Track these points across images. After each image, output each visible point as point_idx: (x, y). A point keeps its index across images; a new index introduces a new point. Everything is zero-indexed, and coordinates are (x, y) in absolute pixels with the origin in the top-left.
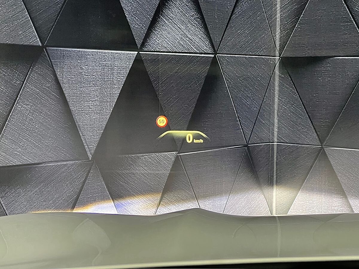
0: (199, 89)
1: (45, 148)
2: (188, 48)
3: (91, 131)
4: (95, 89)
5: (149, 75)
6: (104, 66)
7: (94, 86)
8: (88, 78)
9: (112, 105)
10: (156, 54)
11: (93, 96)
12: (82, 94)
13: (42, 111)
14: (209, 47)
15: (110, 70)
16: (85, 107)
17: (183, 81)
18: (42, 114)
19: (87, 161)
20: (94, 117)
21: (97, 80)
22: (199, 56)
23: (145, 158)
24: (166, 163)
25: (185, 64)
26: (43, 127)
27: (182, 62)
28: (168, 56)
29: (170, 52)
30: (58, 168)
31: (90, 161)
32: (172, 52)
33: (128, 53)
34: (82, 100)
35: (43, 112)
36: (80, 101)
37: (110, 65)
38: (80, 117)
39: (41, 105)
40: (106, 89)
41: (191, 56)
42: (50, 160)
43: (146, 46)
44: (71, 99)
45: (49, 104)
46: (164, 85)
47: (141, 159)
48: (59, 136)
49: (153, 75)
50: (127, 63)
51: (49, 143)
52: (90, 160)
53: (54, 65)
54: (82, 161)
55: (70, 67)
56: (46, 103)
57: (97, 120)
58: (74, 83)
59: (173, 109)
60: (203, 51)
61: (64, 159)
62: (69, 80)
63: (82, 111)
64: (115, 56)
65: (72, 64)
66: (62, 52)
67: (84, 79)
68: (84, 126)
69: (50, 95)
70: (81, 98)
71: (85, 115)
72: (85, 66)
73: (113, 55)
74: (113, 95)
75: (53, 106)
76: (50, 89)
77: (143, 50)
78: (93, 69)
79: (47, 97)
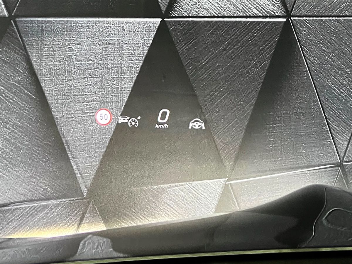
0: (261, 75)
1: (13, 179)
2: (243, 9)
3: (85, 150)
4: (93, 81)
5: (180, 56)
6: (106, 44)
7: (90, 77)
8: (81, 64)
9: (121, 107)
10: (192, 21)
11: (88, 94)
12: (72, 91)
13: (9, 121)
14: (278, 6)
15: (117, 51)
16: (75, 111)
17: (235, 64)
18: (9, 126)
19: (81, 199)
20: (91, 128)
21: (95, 67)
22: (261, 22)
23: (174, 190)
24: (208, 197)
25: (239, 35)
26: (10, 146)
27: (234, 32)
28: (212, 24)
29: (214, 17)
30: (33, 211)
31: (85, 198)
32: (218, 17)
33: (146, 22)
34: (72, 101)
35: (10, 123)
36: (68, 102)
37: (116, 42)
38: (69, 128)
39: (7, 111)
40: (111, 81)
41: (249, 21)
42: (21, 198)
43: (176, 9)
44: (55, 100)
45: (20, 108)
46: (205, 72)
47: (167, 192)
48: (36, 160)
49: (186, 56)
50: (145, 38)
51: (20, 172)
52: (85, 196)
53: (27, 47)
54: (72, 199)
55: (53, 48)
56: (15, 107)
57: (95, 132)
58: (58, 74)
59: (219, 110)
60: (268, 12)
61: (43, 197)
62: (50, 68)
63: (72, 118)
64: (125, 27)
65: (55, 43)
66: (40, 25)
67: (74, 66)
68: (74, 142)
69: (21, 94)
70: (69, 97)
71: (76, 125)
72: (76, 45)
73: (122, 25)
74: (121, 90)
75: (26, 112)
76: (21, 84)
77: (170, 15)
78: (89, 49)
79: (17, 98)
